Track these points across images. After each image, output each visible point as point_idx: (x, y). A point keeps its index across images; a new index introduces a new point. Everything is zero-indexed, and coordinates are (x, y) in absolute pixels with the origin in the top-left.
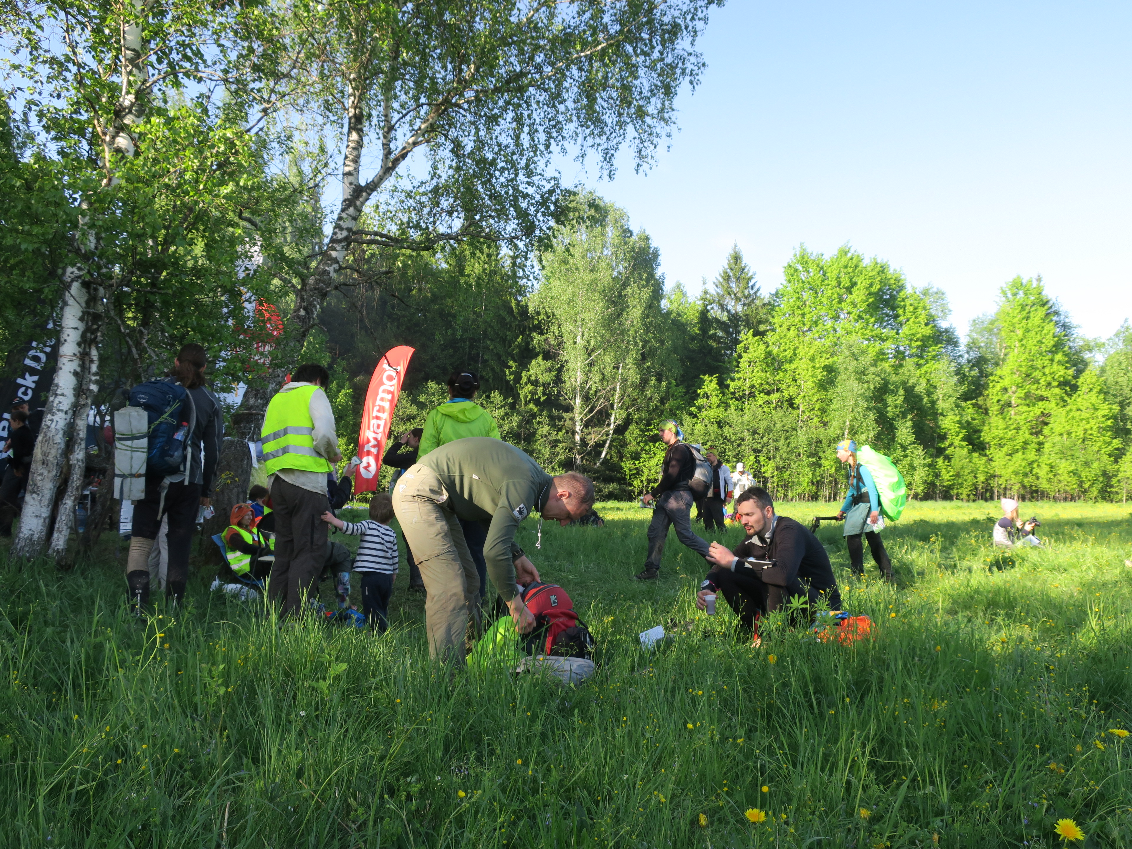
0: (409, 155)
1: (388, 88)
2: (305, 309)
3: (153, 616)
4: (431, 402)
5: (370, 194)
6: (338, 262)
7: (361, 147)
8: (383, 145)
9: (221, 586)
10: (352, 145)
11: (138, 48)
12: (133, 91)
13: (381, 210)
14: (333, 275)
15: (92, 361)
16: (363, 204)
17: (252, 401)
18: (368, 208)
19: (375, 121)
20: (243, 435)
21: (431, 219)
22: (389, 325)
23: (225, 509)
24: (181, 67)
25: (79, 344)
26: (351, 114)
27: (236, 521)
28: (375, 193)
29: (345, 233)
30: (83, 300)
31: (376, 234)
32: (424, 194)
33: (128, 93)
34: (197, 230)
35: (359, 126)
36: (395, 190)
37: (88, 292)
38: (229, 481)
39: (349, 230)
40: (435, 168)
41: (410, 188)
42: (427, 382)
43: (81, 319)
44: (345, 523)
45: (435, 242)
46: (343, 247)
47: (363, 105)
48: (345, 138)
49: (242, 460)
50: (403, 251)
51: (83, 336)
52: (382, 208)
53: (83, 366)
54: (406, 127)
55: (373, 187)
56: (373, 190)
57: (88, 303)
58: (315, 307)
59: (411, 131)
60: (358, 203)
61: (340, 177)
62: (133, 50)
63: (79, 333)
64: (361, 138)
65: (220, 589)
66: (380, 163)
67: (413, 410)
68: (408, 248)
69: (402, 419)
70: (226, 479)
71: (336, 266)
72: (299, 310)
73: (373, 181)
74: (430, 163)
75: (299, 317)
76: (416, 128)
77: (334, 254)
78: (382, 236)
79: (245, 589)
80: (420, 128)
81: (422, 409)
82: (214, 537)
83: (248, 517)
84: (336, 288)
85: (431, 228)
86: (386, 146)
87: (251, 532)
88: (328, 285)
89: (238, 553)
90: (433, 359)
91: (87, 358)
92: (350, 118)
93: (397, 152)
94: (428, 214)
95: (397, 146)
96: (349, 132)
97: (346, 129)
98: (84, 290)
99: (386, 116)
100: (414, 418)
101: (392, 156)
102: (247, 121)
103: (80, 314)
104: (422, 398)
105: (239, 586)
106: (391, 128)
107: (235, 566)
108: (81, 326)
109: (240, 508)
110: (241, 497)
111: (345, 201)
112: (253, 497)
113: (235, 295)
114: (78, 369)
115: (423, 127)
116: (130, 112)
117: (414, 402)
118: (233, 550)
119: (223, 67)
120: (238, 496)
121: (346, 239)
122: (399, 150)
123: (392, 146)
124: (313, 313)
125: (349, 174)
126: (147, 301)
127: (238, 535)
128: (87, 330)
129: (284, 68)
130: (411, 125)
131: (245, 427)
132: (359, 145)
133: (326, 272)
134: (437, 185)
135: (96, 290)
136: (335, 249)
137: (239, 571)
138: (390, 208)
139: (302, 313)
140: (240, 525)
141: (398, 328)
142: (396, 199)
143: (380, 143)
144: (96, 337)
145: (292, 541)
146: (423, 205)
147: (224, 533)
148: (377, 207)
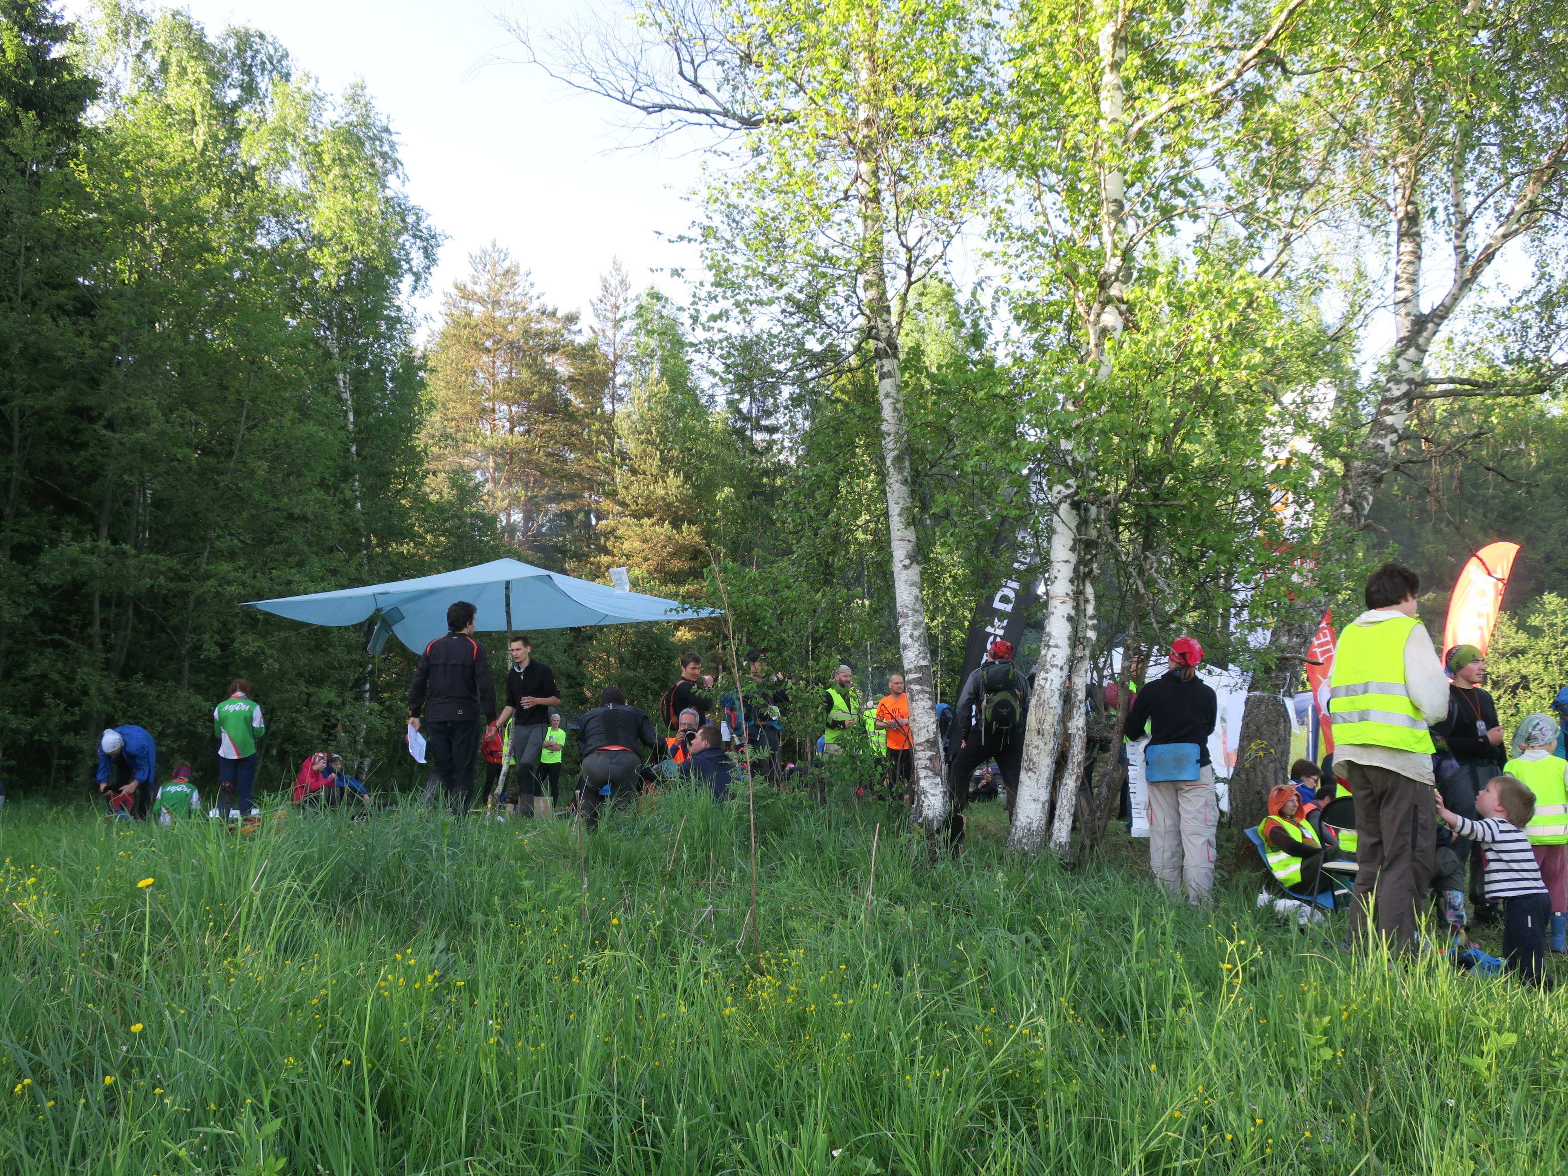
0: (1498, 254)
1: (1457, 166)
2: (1352, 503)
3: (1232, 942)
4: (1551, 625)
5: (1439, 325)
6: (1396, 431)
7: (1419, 258)
8: (1456, 248)
9: (1271, 902)
10: (1406, 258)
11: (1119, 196)
12: (1119, 253)
13: (1457, 344)
14: (1389, 450)
15: (1087, 601)
16: (1428, 341)
17: (1284, 640)
18: (1437, 345)
19: (1441, 216)
20: (1276, 687)
21: (1543, 345)
22: (1470, 512)
23: (1259, 793)
25: (1072, 581)
26: (1401, 215)
27: (1276, 808)
28: (1446, 322)
29: (1404, 388)
30: (1073, 525)
31: (1452, 380)
32: (1526, 308)
33: (1114, 256)
35: (1414, 230)
36: (1478, 310)
37: (1079, 515)
38: (1261, 753)
39: (1410, 381)
40: (1542, 265)
42: (1541, 594)
43: (1073, 549)
44: (1460, 818)
45: (1551, 379)
46: (1402, 408)
47: (1417, 198)
48: (1394, 250)
49: (1277, 724)
50: (1499, 400)
51: (1076, 570)
52: (1460, 340)
53: (1077, 608)
55: (1441, 314)
56: (1443, 318)
57: (1078, 527)
58: (1366, 498)
59: (1497, 219)
60: (1421, 340)
61: (1391, 308)
62: (1115, 201)
63: (1071, 566)
64: (1419, 246)
66: (1453, 275)
67: (1521, 639)
68: (1508, 393)
70: (1257, 751)
71: (1394, 437)
72: (1342, 506)
73: (1442, 304)
74: (1534, 259)
75: (1343, 517)
76: (1505, 212)
77: (1389, 420)
78: (1462, 382)
80: (1512, 211)
81: (1536, 637)
83: (1292, 804)
84: (1397, 468)
85: (1544, 359)
86: (1459, 249)
87: (1299, 826)
88: (1385, 465)
89: (1283, 855)
90: (1548, 559)
91: (1081, 597)
92: (1400, 222)
93: (1476, 255)
94: (1538, 336)
95: (1476, 245)
96: (1399, 241)
97: (1393, 238)
98: (1074, 512)
99: (1457, 205)
101: (1471, 262)
103: (1071, 543)
104: (1535, 620)
105: (1297, 903)
106: (1467, 221)
107: (1280, 874)
108: (1073, 558)
109: (1280, 790)
111: (1401, 340)
113: (1261, 495)
114: (1073, 613)
115: (1517, 208)
116: (1117, 279)
117: (1522, 626)
118: (1275, 850)
120: (1276, 774)
121: (1405, 395)
122: (1480, 250)
123: (1470, 246)
124: (1363, 508)
125: (1405, 301)
126: (1149, 517)
127: (1281, 829)
128: (1080, 562)
130: (1497, 210)
131: (1277, 677)
132: (1417, 255)
133: (1379, 448)
134: (1549, 291)
135: (1087, 510)
136: (1390, 413)
137: (1287, 880)
138: (1472, 338)
139: (1348, 509)
140: (1281, 814)
141: (1485, 516)
142: (1480, 325)
143: (1450, 248)
144: (1091, 571)
146: (1525, 326)
147: (1261, 827)
148: (1450, 340)
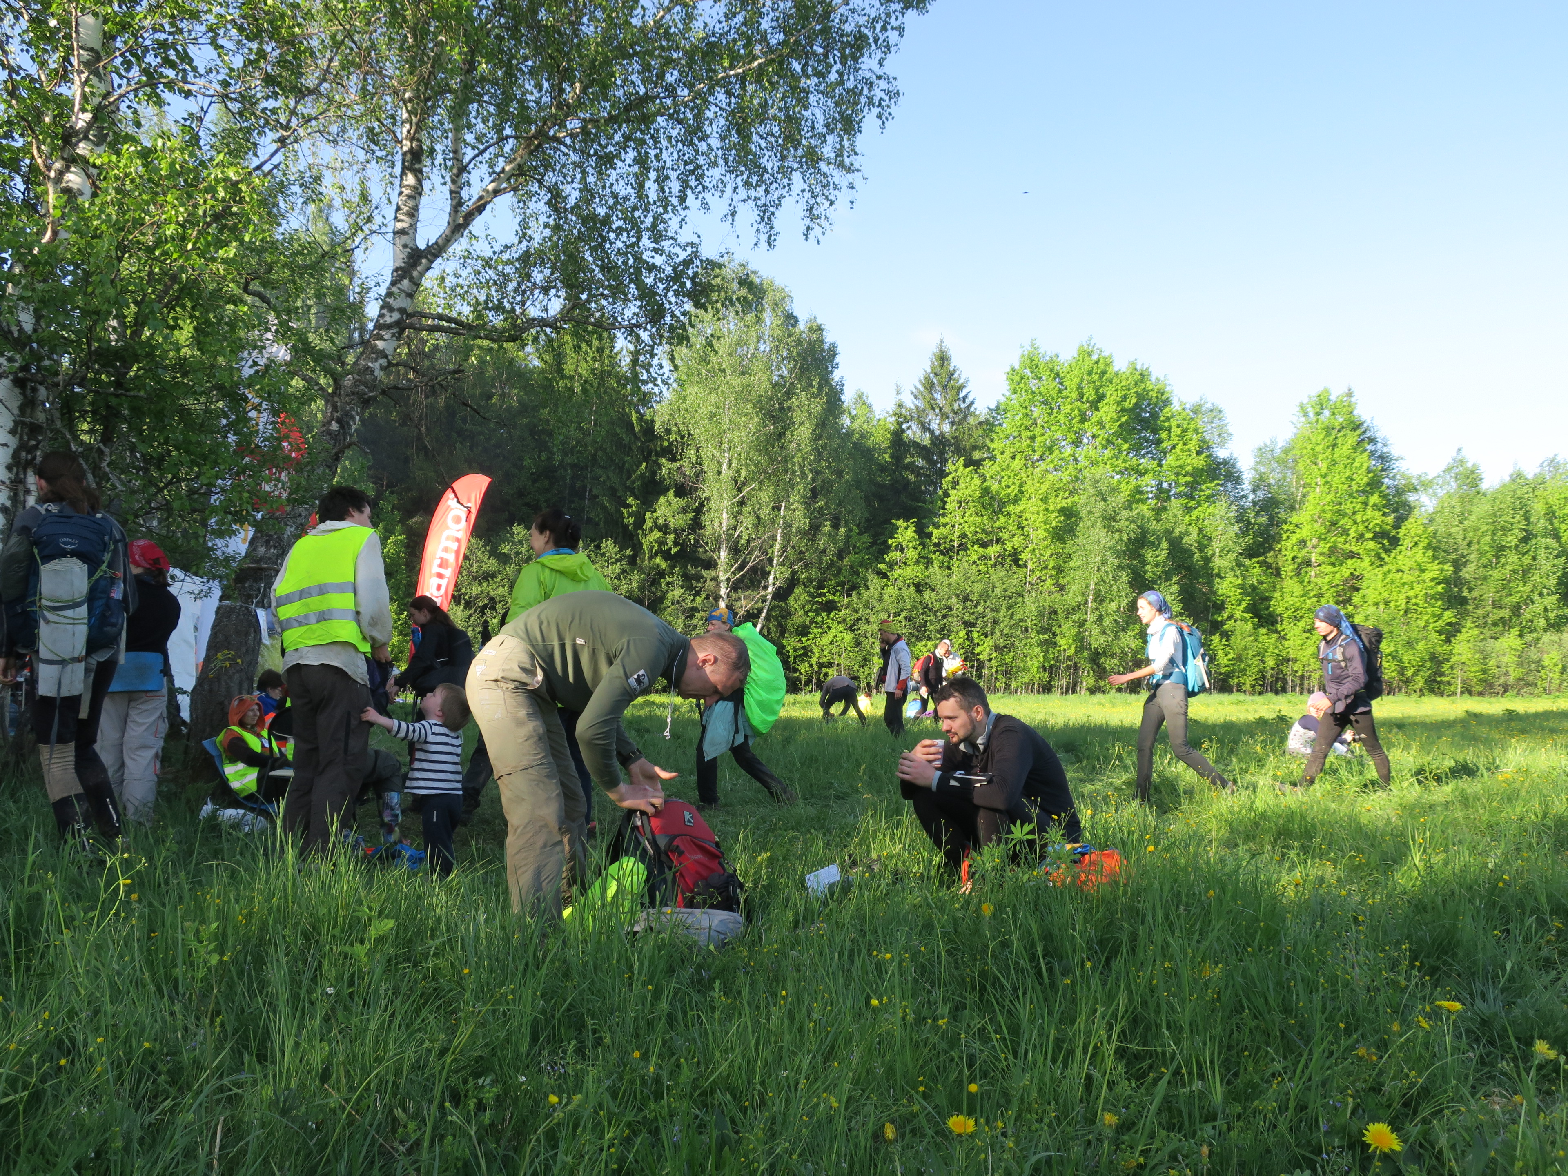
0: (489, 207)
1: (458, 114)
2: (339, 421)
3: (114, 854)
4: (518, 553)
5: (432, 262)
6: (386, 356)
7: (420, 194)
8: (451, 192)
9: (214, 812)
10: (406, 191)
11: (97, 46)
12: (89, 107)
13: (448, 283)
14: (379, 374)
15: (28, 492)
16: (422, 275)
17: (261, 550)
18: (429, 281)
19: (439, 159)
20: (249, 598)
21: (519, 298)
22: (458, 445)
23: (221, 703)
24: (161, 75)
25: (9, 468)
26: (405, 149)
27: (236, 719)
28: (439, 260)
29: (396, 316)
30: (15, 405)
31: (441, 317)
32: (509, 262)
33: (83, 110)
34: (183, 307)
35: (417, 166)
36: (468, 256)
37: (23, 394)
38: (227, 664)
39: (402, 311)
40: (524, 226)
41: (488, 253)
42: (511, 525)
43: (12, 432)
44: (396, 722)
45: (523, 330)
46: (393, 335)
47: (424, 135)
48: (397, 182)
49: (247, 634)
50: (479, 342)
51: (15, 455)
52: (450, 281)
53: (14, 498)
54: (485, 168)
55: (436, 251)
56: (436, 256)
57: (22, 408)
58: (353, 419)
59: (490, 174)
60: (415, 274)
61: (390, 236)
62: (92, 50)
63: (10, 451)
64: (420, 182)
65: (213, 816)
66: (446, 218)
67: (492, 564)
68: (486, 337)
69: (476, 578)
70: (223, 661)
71: (383, 362)
72: (329, 423)
73: (436, 243)
74: (519, 219)
75: (329, 433)
76: (498, 170)
77: (380, 344)
78: (449, 320)
79: (250, 816)
80: (503, 170)
81: (505, 563)
82: (206, 743)
83: (253, 713)
84: (383, 392)
85: (518, 311)
86: (455, 194)
87: (259, 736)
88: (372, 388)
89: (241, 766)
90: (521, 494)
91: (21, 487)
92: (404, 154)
93: (470, 203)
94: (515, 291)
95: (471, 194)
96: (403, 174)
97: (398, 170)
98: (17, 391)
99: (455, 152)
100: (493, 576)
101: (464, 208)
102: (256, 155)
103: (11, 424)
104: (505, 549)
105: (241, 811)
106: (463, 169)
107: (235, 784)
108: (13, 442)
109: (241, 700)
110: (245, 685)
111: (396, 270)
112: (262, 687)
113: (237, 400)
114: (8, 504)
115: (507, 168)
116: (86, 138)
117: (494, 553)
118: (233, 760)
119: (221, 77)
120: (240, 684)
121: (398, 323)
122: (474, 200)
123: (464, 194)
124: (350, 427)
125: (402, 232)
126: (108, 407)
127: (241, 740)
128: (22, 447)
129: (310, 81)
130: (491, 166)
131: (251, 587)
132: (417, 192)
133: (370, 371)
134: (527, 251)
135: (34, 390)
136: (381, 338)
137: (242, 790)
138: (460, 281)
139: (335, 426)
140: (242, 725)
141: (471, 449)
142: (469, 270)
143: (446, 189)
144: (34, 458)
145: (316, 749)
146: (507, 278)
147: (221, 737)
148: (443, 279)
